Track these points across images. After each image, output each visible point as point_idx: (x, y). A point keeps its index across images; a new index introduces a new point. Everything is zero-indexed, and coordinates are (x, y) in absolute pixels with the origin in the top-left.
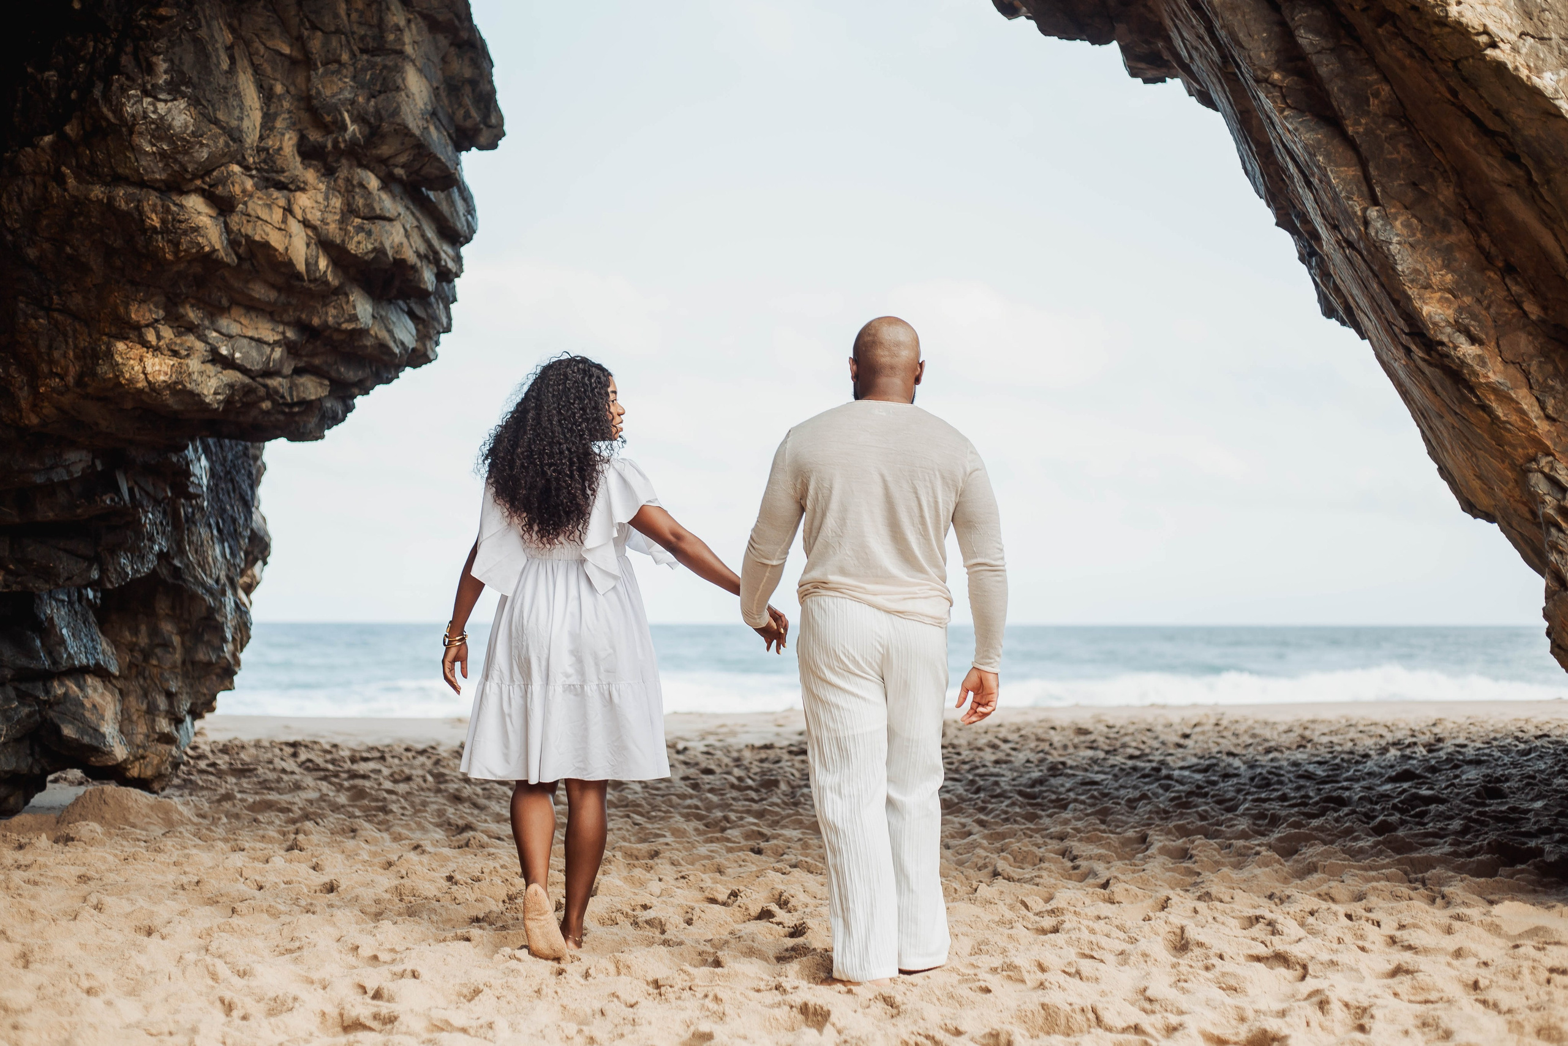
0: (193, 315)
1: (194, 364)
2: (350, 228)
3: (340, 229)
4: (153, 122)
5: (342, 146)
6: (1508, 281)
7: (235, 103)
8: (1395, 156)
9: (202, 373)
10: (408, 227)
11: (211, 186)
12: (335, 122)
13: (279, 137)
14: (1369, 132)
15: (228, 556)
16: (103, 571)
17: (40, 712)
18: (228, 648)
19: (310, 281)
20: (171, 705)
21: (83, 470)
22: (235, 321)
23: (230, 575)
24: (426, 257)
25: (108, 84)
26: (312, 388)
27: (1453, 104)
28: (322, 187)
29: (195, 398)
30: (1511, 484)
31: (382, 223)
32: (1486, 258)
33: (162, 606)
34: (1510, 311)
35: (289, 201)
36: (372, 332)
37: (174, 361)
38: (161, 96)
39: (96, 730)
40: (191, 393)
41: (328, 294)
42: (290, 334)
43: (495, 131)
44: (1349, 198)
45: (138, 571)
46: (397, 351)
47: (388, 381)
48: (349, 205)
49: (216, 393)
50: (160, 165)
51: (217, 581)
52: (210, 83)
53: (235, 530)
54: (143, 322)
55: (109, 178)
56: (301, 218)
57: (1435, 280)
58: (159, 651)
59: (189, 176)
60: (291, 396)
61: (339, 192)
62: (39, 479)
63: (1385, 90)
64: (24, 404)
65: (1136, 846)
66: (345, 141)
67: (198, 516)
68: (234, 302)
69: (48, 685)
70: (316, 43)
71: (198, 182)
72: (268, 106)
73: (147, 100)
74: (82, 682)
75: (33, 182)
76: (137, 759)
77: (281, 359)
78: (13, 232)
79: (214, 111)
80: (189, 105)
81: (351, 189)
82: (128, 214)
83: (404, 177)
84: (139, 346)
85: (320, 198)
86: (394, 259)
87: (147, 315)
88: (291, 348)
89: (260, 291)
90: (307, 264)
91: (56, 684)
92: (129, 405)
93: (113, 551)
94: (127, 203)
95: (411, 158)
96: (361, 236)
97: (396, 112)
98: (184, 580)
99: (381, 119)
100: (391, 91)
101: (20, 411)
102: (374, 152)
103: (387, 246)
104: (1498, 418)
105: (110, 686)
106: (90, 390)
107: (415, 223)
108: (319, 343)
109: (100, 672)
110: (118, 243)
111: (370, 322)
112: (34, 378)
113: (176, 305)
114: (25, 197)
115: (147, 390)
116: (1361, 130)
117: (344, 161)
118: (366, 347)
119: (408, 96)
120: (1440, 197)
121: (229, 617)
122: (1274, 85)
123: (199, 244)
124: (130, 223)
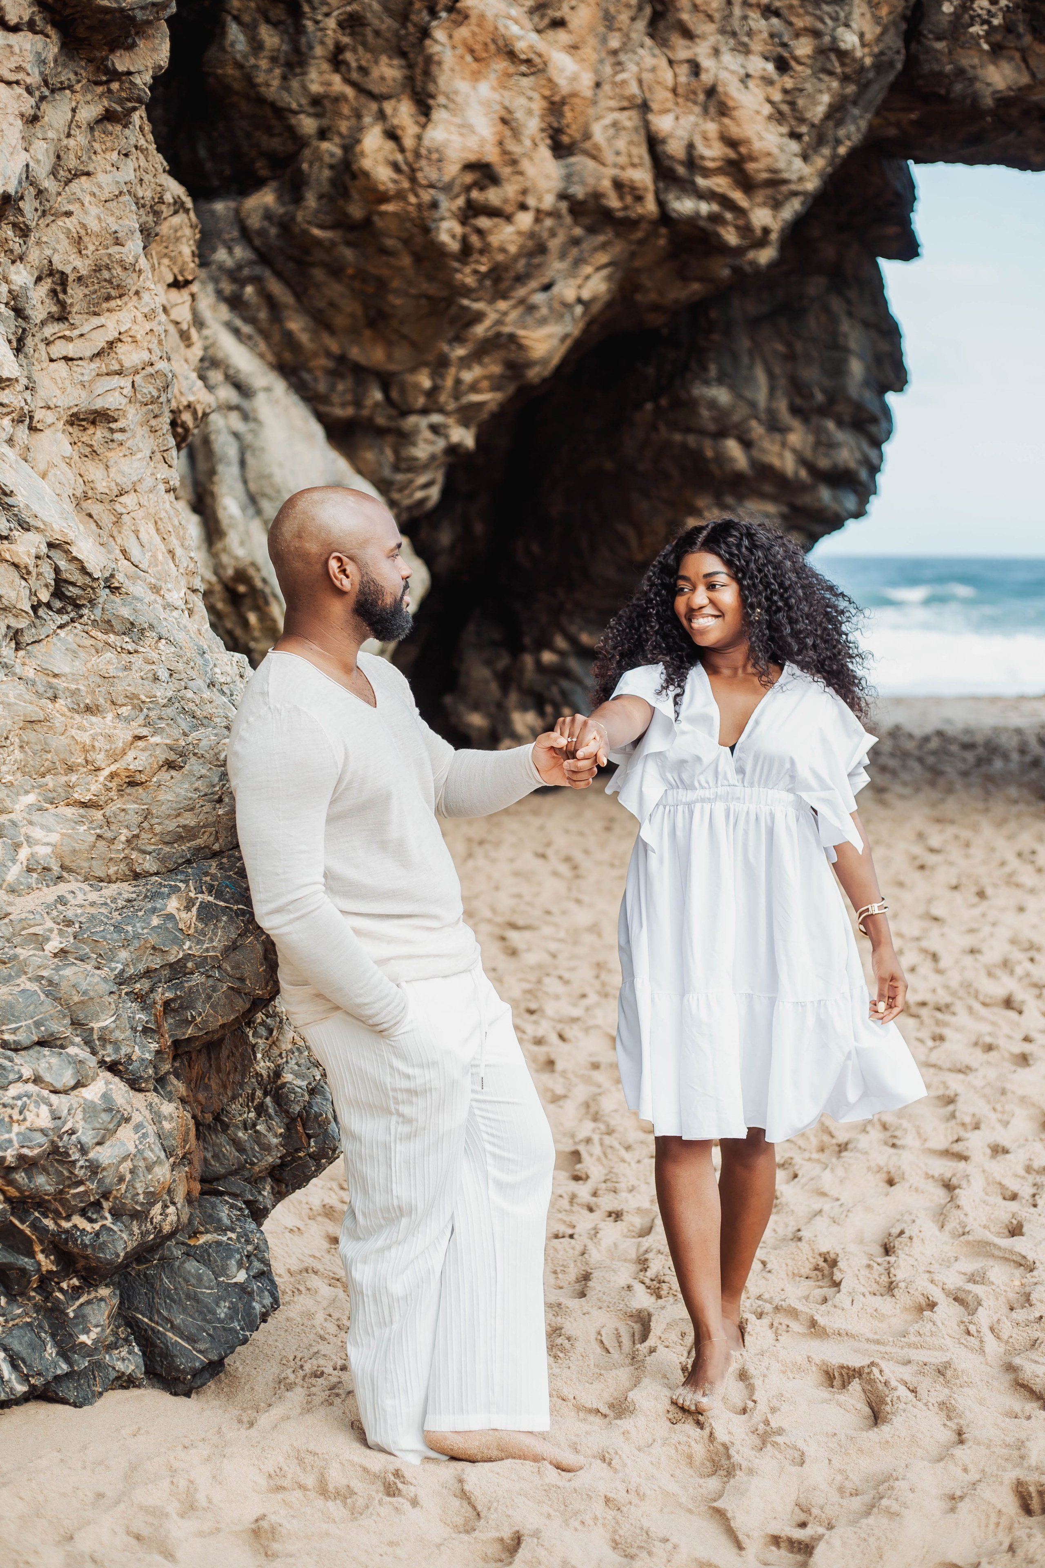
2: (819, 453)
3: (813, 453)
4: (709, 400)
5: (815, 406)
7: (753, 385)
10: (852, 446)
11: (741, 434)
12: (810, 394)
13: (778, 402)
19: (796, 482)
24: (862, 461)
25: (683, 378)
28: (803, 429)
31: (837, 448)
35: (784, 439)
36: (830, 506)
38: (713, 385)
41: (806, 488)
42: (785, 510)
43: (903, 380)
48: (818, 440)
50: (713, 423)
52: (741, 375)
55: (684, 429)
56: (791, 447)
59: (729, 429)
61: (812, 432)
66: (815, 403)
68: (753, 493)
70: (799, 347)
71: (734, 432)
72: (772, 383)
73: (705, 387)
75: (643, 430)
79: (744, 392)
80: (729, 389)
81: (819, 431)
82: (694, 450)
83: (850, 421)
85: (802, 435)
86: (844, 469)
90: (795, 474)
94: (694, 444)
95: (854, 410)
96: (825, 458)
99: (836, 393)
100: (842, 373)
102: (832, 410)
103: (840, 461)
107: (857, 443)
108: (802, 513)
110: (689, 466)
111: (829, 501)
114: (638, 438)
117: (815, 415)
118: (826, 513)
119: (852, 376)
123: (734, 467)
124: (697, 455)
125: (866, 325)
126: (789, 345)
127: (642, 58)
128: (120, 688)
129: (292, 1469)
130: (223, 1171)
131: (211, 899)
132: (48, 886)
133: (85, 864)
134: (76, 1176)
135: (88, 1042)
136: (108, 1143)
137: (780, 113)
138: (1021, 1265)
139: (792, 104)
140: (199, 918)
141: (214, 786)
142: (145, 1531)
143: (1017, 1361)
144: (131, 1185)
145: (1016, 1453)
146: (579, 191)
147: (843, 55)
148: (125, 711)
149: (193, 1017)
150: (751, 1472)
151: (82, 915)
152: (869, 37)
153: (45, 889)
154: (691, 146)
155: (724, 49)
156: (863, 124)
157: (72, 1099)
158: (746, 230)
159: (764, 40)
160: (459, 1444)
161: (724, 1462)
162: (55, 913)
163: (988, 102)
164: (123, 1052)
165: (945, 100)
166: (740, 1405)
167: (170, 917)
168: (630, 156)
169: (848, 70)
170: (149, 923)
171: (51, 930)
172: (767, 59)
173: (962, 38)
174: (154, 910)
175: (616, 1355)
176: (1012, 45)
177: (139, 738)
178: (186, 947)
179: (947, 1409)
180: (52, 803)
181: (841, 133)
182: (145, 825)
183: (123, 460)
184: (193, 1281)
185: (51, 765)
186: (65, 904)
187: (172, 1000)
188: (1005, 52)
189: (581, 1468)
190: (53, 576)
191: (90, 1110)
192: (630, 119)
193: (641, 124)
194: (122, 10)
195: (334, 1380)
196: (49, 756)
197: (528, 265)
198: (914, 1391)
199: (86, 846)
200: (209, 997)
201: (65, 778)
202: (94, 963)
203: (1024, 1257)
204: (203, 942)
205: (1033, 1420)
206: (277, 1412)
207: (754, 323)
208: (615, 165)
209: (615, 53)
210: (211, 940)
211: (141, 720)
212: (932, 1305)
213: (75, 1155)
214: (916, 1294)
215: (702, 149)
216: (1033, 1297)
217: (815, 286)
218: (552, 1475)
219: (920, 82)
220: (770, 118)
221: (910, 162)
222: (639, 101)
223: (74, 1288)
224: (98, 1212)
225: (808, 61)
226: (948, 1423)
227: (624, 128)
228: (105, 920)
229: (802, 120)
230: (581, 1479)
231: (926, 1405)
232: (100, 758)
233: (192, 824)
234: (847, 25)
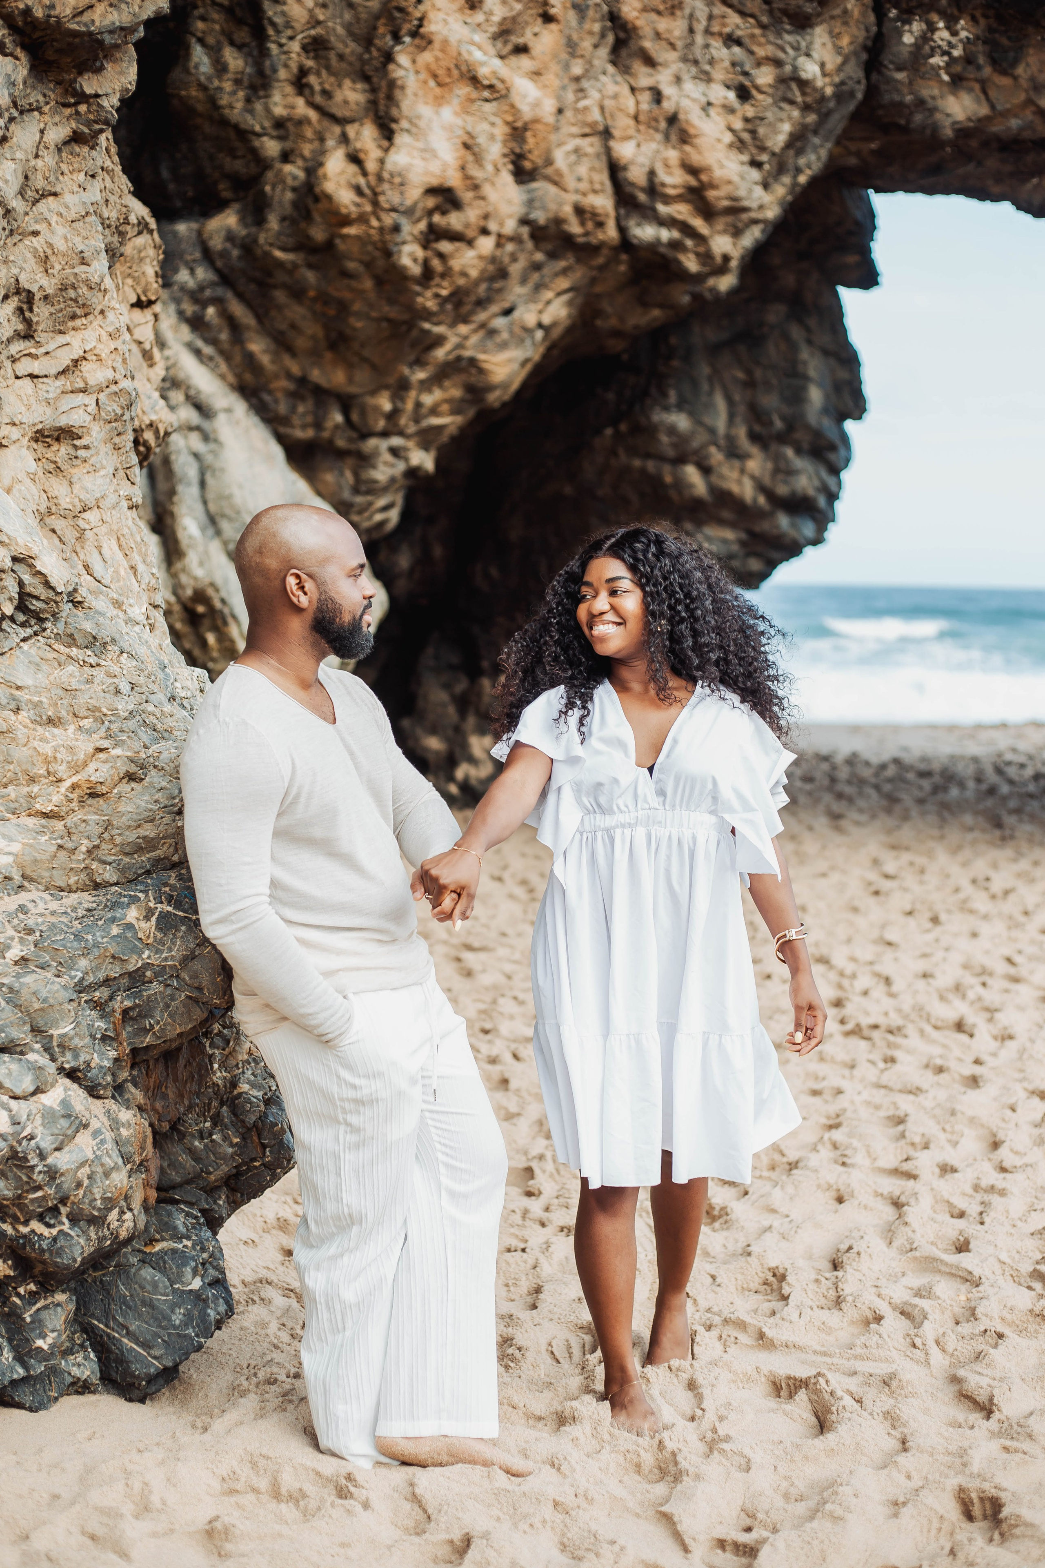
2: (777, 480)
3: (772, 480)
4: (668, 425)
5: (774, 434)
7: (712, 411)
10: (810, 473)
11: (700, 460)
12: (769, 421)
13: (737, 429)
19: (754, 509)
22: (713, 529)
24: (820, 488)
25: (643, 403)
28: (762, 456)
31: (795, 475)
35: (743, 465)
36: (788, 532)
38: (673, 411)
41: (763, 515)
42: (743, 536)
43: (861, 408)
46: (802, 542)
47: (798, 555)
48: (776, 466)
50: (673, 449)
52: (700, 402)
55: (643, 455)
56: (750, 474)
59: (688, 455)
60: (744, 568)
61: (771, 459)
66: (775, 430)
68: (712, 520)
70: (758, 374)
71: (693, 458)
72: (732, 410)
73: (665, 414)
75: (602, 455)
77: (738, 550)
78: (590, 481)
79: (703, 418)
80: (688, 415)
81: (777, 458)
82: (653, 475)
83: (808, 448)
85: (761, 462)
86: (802, 496)
90: (753, 500)
94: (654, 470)
95: (812, 437)
96: (783, 485)
97: (803, 416)
99: (795, 420)
102: (791, 437)
103: (798, 488)
107: (816, 471)
108: (760, 540)
110: (648, 491)
111: (788, 529)
117: (774, 441)
124: (656, 481)
125: (826, 353)
126: (749, 372)
127: (604, 85)
128: (82, 700)
129: (245, 1473)
130: (178, 1180)
131: (170, 909)
132: (9, 895)
133: (46, 874)
134: (35, 1181)
135: (47, 1049)
136: (66, 1149)
137: (741, 141)
138: (967, 1280)
139: (753, 132)
140: (159, 928)
141: (174, 798)
142: (100, 1531)
143: (961, 1373)
144: (89, 1190)
145: (958, 1461)
146: (540, 217)
147: (804, 84)
148: (87, 723)
149: (151, 1026)
150: (697, 1477)
151: (43, 923)
152: (829, 67)
153: (6, 898)
154: (652, 173)
155: (685, 77)
156: (824, 153)
157: (30, 1105)
158: (706, 257)
159: (726, 69)
160: (409, 1450)
161: (672, 1468)
162: (16, 921)
163: (948, 133)
164: (82, 1059)
165: (905, 130)
166: (689, 1413)
167: (130, 926)
168: (591, 182)
169: (809, 99)
170: (109, 933)
171: (12, 938)
172: (728, 87)
173: (923, 69)
174: (113, 920)
175: (565, 1364)
176: (972, 76)
177: (100, 750)
178: (145, 956)
179: (892, 1418)
180: (14, 813)
181: (802, 161)
182: (106, 835)
183: (86, 476)
184: (149, 1288)
185: (13, 776)
186: (26, 913)
187: (130, 1008)
188: (965, 83)
189: (530, 1473)
190: (17, 589)
191: (49, 1116)
192: (592, 145)
193: (603, 150)
194: (90, 34)
195: (287, 1387)
196: (11, 767)
197: (489, 289)
198: (859, 1401)
199: (47, 856)
200: (167, 1006)
201: (27, 789)
202: (54, 971)
203: (971, 1273)
204: (162, 952)
205: (976, 1428)
206: (231, 1417)
207: (715, 350)
208: (577, 191)
209: (577, 79)
210: (170, 949)
211: (102, 732)
212: (879, 1319)
213: (34, 1160)
214: (863, 1307)
215: (663, 176)
216: (978, 1311)
217: (775, 313)
218: (502, 1479)
219: (881, 112)
220: (731, 146)
221: (871, 192)
222: (601, 128)
223: (31, 1293)
224: (56, 1217)
225: (770, 90)
226: (893, 1432)
227: (586, 155)
228: (66, 929)
229: (762, 149)
230: (531, 1484)
231: (871, 1414)
232: (62, 770)
233: (152, 835)
234: (808, 55)
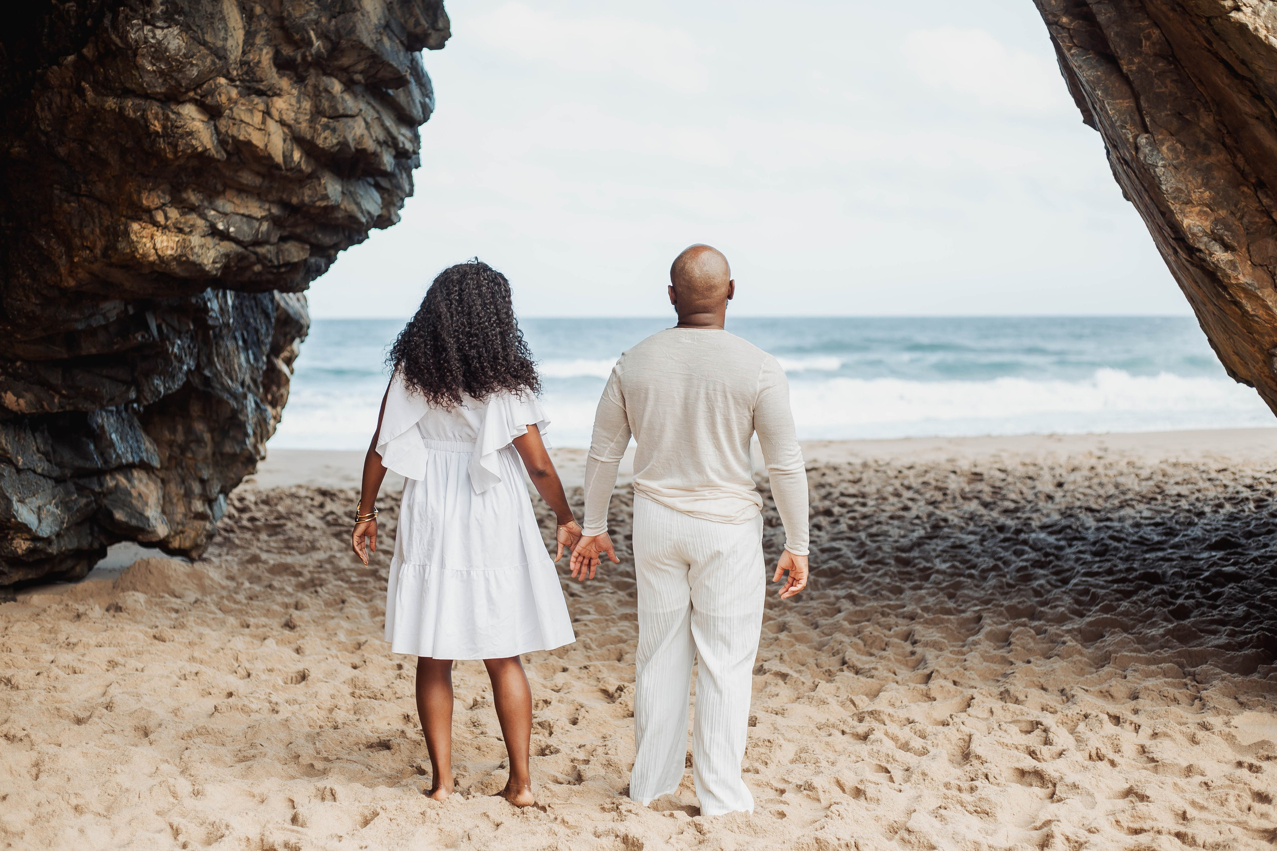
0: (193, 198)
1: (195, 240)
2: (318, 127)
3: (310, 127)
4: (152, 46)
5: (309, 59)
6: (1259, 194)
7: (220, 26)
8: (1163, 90)
9: (202, 246)
10: (369, 119)
11: (202, 96)
12: (303, 39)
13: (258, 52)
14: (1141, 69)
15: (252, 361)
16: (139, 392)
17: (96, 501)
18: (250, 441)
19: (287, 170)
20: (204, 489)
21: (118, 315)
22: (229, 201)
23: (255, 376)
24: (385, 142)
25: (116, 15)
26: (295, 253)
27: (1209, 51)
28: (295, 92)
29: (198, 267)
30: (1261, 364)
31: (344, 120)
32: (1242, 174)
33: (195, 409)
34: (1260, 220)
35: (267, 105)
36: (342, 207)
37: (181, 237)
38: (158, 24)
39: (142, 514)
40: (194, 264)
41: (302, 179)
42: (275, 210)
43: (442, 33)
44: (1123, 127)
45: (169, 388)
46: (364, 220)
47: (360, 242)
48: (317, 107)
49: (214, 262)
50: (160, 81)
51: (243, 384)
52: (199, 11)
53: (258, 339)
54: (152, 207)
55: (120, 92)
56: (277, 118)
57: (1195, 196)
58: (193, 446)
59: (183, 90)
60: (278, 259)
61: (308, 96)
62: (80, 326)
63: (1156, 33)
64: (63, 270)
65: (972, 626)
66: (311, 55)
67: (225, 331)
68: (226, 187)
69: (102, 478)
71: (191, 94)
72: (250, 25)
73: (147, 28)
74: (130, 475)
75: (61, 94)
76: (177, 533)
77: (268, 232)
78: (46, 134)
79: (203, 34)
80: (181, 31)
81: (317, 94)
82: (134, 121)
83: (363, 81)
84: (150, 226)
85: (293, 101)
86: (357, 150)
87: (156, 200)
88: (276, 222)
89: (247, 178)
90: (284, 156)
91: (108, 478)
92: (146, 271)
93: (148, 375)
94: (135, 112)
95: (367, 65)
96: (327, 133)
97: (352, 31)
98: (213, 388)
99: (340, 37)
100: (348, 12)
101: (61, 275)
102: (336, 63)
103: (350, 139)
104: (1247, 312)
105: (153, 476)
106: (113, 260)
107: (376, 115)
108: (299, 216)
109: (145, 466)
110: (129, 144)
111: (340, 199)
112: (70, 250)
113: (179, 191)
114: (54, 106)
115: (157, 262)
116: (1134, 68)
117: (312, 71)
118: (337, 219)
119: (363, 15)
120: (1202, 125)
121: (250, 416)
122: (1063, 28)
123: (193, 146)
